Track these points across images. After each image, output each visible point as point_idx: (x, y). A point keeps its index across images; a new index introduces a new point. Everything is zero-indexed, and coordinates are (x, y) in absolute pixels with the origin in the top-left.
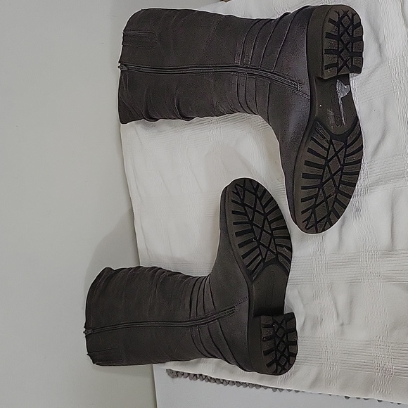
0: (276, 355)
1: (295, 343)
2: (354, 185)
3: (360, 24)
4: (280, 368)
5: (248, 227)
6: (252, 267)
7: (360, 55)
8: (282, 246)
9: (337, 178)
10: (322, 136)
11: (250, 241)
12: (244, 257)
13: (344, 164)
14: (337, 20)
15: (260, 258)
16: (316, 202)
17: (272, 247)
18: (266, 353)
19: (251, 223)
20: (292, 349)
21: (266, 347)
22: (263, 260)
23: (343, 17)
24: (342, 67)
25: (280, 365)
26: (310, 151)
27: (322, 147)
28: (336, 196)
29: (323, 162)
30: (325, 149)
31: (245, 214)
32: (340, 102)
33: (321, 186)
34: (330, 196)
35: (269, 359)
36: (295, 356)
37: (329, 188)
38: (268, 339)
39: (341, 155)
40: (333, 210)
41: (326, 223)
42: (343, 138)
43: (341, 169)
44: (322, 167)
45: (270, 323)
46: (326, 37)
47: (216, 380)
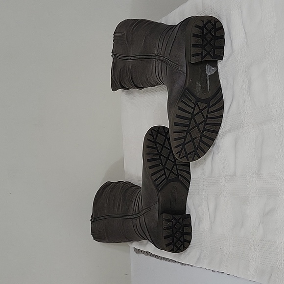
0: (173, 240)
1: (190, 234)
2: (217, 132)
3: (222, 27)
4: (175, 249)
5: (157, 156)
6: (158, 182)
7: (222, 48)
8: (183, 171)
9: (201, 127)
10: (190, 100)
11: (158, 165)
12: (152, 175)
13: (207, 118)
14: (201, 25)
15: (164, 177)
16: (185, 141)
17: (174, 170)
18: (165, 237)
19: (160, 154)
20: (187, 238)
21: (165, 233)
22: (167, 178)
23: (207, 23)
24: (206, 55)
25: (176, 247)
26: (180, 108)
27: (190, 106)
28: (201, 138)
29: (190, 116)
30: (192, 108)
31: (156, 148)
32: (208, 78)
33: (188, 131)
34: (196, 138)
35: (167, 241)
36: (189, 242)
37: (195, 133)
38: (168, 228)
39: (205, 112)
40: (199, 147)
41: (194, 156)
42: (206, 101)
43: (205, 121)
44: (190, 119)
45: (170, 218)
46: (193, 37)
47: (156, 256)
